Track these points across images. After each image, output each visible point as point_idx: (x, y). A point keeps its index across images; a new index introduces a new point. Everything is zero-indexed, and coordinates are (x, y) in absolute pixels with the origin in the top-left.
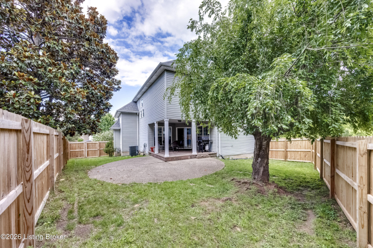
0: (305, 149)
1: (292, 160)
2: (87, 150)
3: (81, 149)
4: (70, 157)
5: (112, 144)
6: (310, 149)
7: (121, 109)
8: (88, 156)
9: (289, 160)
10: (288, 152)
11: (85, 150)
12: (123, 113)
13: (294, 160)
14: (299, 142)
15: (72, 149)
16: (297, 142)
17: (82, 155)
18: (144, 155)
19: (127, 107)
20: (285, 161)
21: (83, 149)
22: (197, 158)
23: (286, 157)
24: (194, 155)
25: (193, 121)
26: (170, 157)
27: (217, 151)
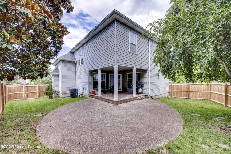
0: (204, 90)
1: (193, 98)
2: (26, 92)
3: (20, 91)
4: (9, 99)
5: (51, 87)
6: (208, 90)
7: (61, 57)
8: (27, 97)
9: (190, 98)
10: (190, 93)
11: (24, 93)
12: (63, 61)
13: (195, 98)
14: (199, 85)
15: (11, 92)
16: (197, 86)
17: (21, 97)
18: (83, 96)
19: (65, 56)
20: (188, 98)
21: (23, 91)
22: (138, 100)
23: (189, 96)
24: (135, 97)
25: (134, 68)
26: (119, 100)
27: (148, 93)
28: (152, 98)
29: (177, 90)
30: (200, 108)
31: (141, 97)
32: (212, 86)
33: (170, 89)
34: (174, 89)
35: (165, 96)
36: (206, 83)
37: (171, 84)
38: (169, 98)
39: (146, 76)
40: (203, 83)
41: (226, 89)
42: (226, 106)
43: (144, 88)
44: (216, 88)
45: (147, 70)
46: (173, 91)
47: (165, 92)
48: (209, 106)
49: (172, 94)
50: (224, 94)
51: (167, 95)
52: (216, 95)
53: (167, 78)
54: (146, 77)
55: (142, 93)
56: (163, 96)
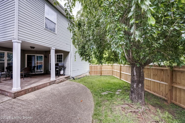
0: (109, 69)
1: (104, 75)
6: (111, 69)
9: (102, 75)
10: (102, 71)
13: (105, 75)
14: (107, 66)
20: (101, 75)
22: (56, 83)
23: (101, 74)
24: (53, 80)
25: (52, 48)
26: (23, 89)
27: (70, 74)
28: (74, 79)
29: (95, 70)
30: (107, 83)
31: (61, 80)
32: (113, 66)
33: (90, 69)
34: (93, 69)
35: (86, 75)
36: (111, 64)
37: (90, 66)
38: (89, 76)
39: (68, 57)
40: (110, 64)
41: (120, 68)
42: (120, 79)
43: (66, 69)
44: (115, 67)
45: (69, 52)
46: (92, 70)
47: (86, 72)
48: (112, 81)
49: (91, 73)
50: (119, 72)
51: (88, 74)
52: (116, 72)
53: (84, 60)
54: (68, 59)
55: (64, 75)
56: (85, 75)
